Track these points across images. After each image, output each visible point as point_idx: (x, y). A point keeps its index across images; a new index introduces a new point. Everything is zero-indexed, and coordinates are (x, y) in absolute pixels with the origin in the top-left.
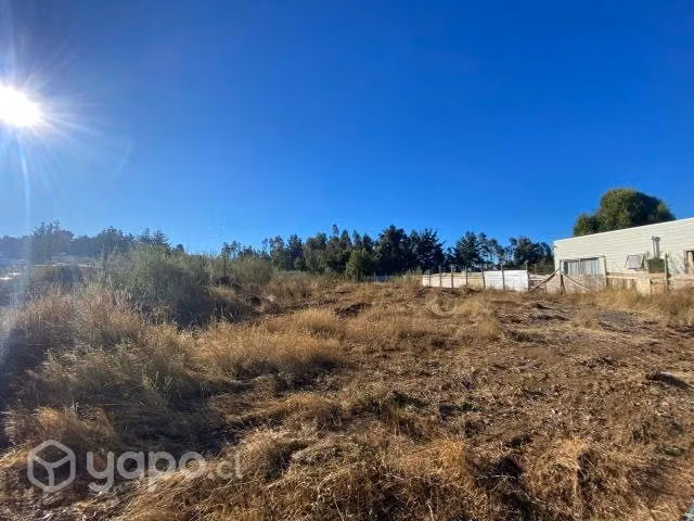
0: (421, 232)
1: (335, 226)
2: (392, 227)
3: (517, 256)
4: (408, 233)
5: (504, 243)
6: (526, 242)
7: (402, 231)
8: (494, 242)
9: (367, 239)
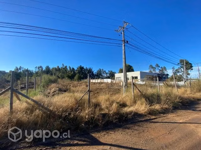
0: (88, 68)
1: (63, 64)
2: (81, 66)
3: (110, 75)
4: (85, 68)
5: (107, 72)
6: (111, 72)
7: (83, 67)
8: (105, 71)
9: (73, 69)
